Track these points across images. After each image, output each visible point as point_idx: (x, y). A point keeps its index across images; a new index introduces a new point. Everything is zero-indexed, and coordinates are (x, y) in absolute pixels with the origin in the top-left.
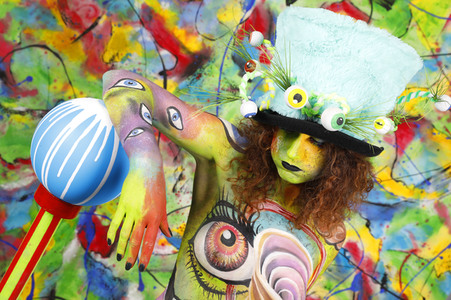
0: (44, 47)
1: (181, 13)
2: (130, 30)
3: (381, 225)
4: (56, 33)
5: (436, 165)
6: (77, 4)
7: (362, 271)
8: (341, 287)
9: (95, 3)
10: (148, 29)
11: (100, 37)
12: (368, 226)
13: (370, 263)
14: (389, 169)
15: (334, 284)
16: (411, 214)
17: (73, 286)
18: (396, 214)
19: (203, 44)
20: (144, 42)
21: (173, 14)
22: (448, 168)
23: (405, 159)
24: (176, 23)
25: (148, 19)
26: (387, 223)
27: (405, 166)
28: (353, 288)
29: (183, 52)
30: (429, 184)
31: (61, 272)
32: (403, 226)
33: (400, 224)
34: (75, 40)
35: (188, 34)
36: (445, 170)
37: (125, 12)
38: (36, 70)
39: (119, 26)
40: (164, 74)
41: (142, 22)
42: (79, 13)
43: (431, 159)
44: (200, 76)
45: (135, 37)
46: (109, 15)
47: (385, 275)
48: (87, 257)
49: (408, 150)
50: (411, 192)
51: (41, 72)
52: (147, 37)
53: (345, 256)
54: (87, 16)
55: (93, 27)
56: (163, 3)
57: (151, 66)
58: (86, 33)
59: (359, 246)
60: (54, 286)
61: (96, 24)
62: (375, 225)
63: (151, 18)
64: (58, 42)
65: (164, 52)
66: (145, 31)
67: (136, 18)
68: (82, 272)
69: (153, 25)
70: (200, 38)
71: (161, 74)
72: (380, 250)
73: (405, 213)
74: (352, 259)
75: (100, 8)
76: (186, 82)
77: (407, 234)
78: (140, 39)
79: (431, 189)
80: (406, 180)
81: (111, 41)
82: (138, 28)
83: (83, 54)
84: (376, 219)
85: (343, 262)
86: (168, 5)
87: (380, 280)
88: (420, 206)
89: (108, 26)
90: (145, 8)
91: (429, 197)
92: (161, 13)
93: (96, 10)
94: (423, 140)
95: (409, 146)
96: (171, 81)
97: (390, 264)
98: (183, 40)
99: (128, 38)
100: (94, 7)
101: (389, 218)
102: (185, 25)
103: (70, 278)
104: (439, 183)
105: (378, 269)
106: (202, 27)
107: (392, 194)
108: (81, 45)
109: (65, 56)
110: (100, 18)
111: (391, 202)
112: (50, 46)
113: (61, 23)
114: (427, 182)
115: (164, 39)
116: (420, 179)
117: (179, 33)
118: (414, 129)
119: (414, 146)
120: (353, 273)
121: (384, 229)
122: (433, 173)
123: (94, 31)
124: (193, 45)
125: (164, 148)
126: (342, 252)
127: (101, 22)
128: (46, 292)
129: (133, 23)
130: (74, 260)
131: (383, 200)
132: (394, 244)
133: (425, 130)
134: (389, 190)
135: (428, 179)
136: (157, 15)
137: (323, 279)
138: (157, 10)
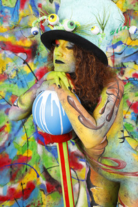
1: (15, 35)
10: (7, 50)
17: (50, 161)
19: (31, 41)
20: (9, 56)
21: (12, 37)
24: (16, 40)
29: (26, 49)
31: (42, 159)
35: (23, 41)
40: (25, 62)
41: (3, 49)
44: (39, 54)
45: (4, 56)
48: (47, 148)
52: (9, 53)
56: (5, 36)
57: (18, 63)
60: (43, 166)
63: (5, 45)
65: (20, 54)
66: (6, 52)
68: (49, 154)
69: (8, 47)
70: (28, 39)
71: (24, 63)
76: (35, 59)
78: (7, 56)
82: (3, 52)
86: (8, 35)
92: (7, 40)
95: (131, 24)
96: (30, 63)
98: (22, 45)
99: (3, 59)
102: (19, 38)
103: (47, 159)
106: (26, 35)
115: (16, 49)
117: (19, 43)
124: (28, 44)
128: (42, 170)
130: (43, 152)
136: (6, 42)
137: (133, 94)
138: (5, 40)
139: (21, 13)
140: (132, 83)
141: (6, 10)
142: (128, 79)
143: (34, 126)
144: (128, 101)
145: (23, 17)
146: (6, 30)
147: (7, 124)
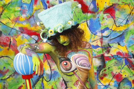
0: (2, 57)
1: (30, 23)
2: (20, 37)
3: (123, 42)
4: (3, 51)
5: (127, 14)
6: (2, 40)
7: (125, 58)
8: (123, 66)
9: (7, 36)
10: (24, 33)
11: (14, 44)
12: (119, 44)
13: (126, 54)
14: (114, 25)
15: (120, 66)
16: (129, 33)
18: (125, 36)
20: (26, 37)
21: (28, 24)
22: (131, 13)
23: (117, 19)
24: (31, 26)
25: (23, 31)
26: (124, 40)
27: (118, 21)
28: (126, 64)
29: (38, 33)
30: (129, 21)
32: (129, 38)
33: (128, 38)
34: (8, 49)
35: (36, 27)
36: (130, 14)
37: (16, 33)
38: (4, 64)
39: (17, 38)
40: (37, 42)
41: (22, 33)
42: (4, 42)
43: (124, 14)
44: (46, 36)
45: (23, 38)
46: (12, 37)
47: (133, 54)
49: (116, 16)
50: (125, 27)
51: (6, 64)
52: (26, 35)
53: (118, 57)
54: (7, 41)
55: (10, 43)
56: (24, 24)
57: (32, 42)
58: (10, 46)
59: (120, 51)
61: (11, 41)
62: (121, 43)
63: (23, 30)
64: (5, 53)
65: (33, 36)
66: (24, 34)
67: (19, 33)
69: (25, 31)
72: (127, 49)
73: (127, 33)
74: (121, 57)
75: (9, 36)
77: (132, 39)
78: (24, 37)
79: (130, 22)
80: (121, 24)
81: (18, 43)
82: (22, 35)
83: (13, 52)
84: (120, 41)
85: (119, 59)
86: (25, 23)
87: (132, 57)
88: (130, 29)
89: (14, 40)
90: (20, 28)
91: (131, 25)
92: (25, 27)
93: (8, 38)
94: (118, 10)
95: (116, 15)
97: (132, 50)
99: (21, 39)
100: (7, 37)
101: (124, 38)
102: (33, 25)
104: (131, 19)
105: (130, 54)
107: (120, 31)
108: (11, 50)
109: (9, 55)
110: (10, 39)
111: (121, 33)
112: (3, 55)
113: (2, 48)
114: (127, 21)
115: (30, 33)
116: (125, 21)
117: (33, 28)
118: (114, 9)
119: (117, 13)
120: (124, 60)
121: (124, 42)
122: (127, 17)
123: (11, 44)
125: (50, 62)
126: (117, 56)
127: (12, 40)
129: (20, 35)
131: (119, 35)
132: (130, 44)
133: (117, 7)
134: (119, 31)
135: (127, 20)
136: (24, 28)
137: (116, 67)
138: (23, 26)
139: (35, 7)
140: (116, 59)
141: (24, 6)
142: (113, 56)
143: (42, 87)
144: (112, 73)
145: (36, 10)
146: (24, 19)
147: (23, 85)
